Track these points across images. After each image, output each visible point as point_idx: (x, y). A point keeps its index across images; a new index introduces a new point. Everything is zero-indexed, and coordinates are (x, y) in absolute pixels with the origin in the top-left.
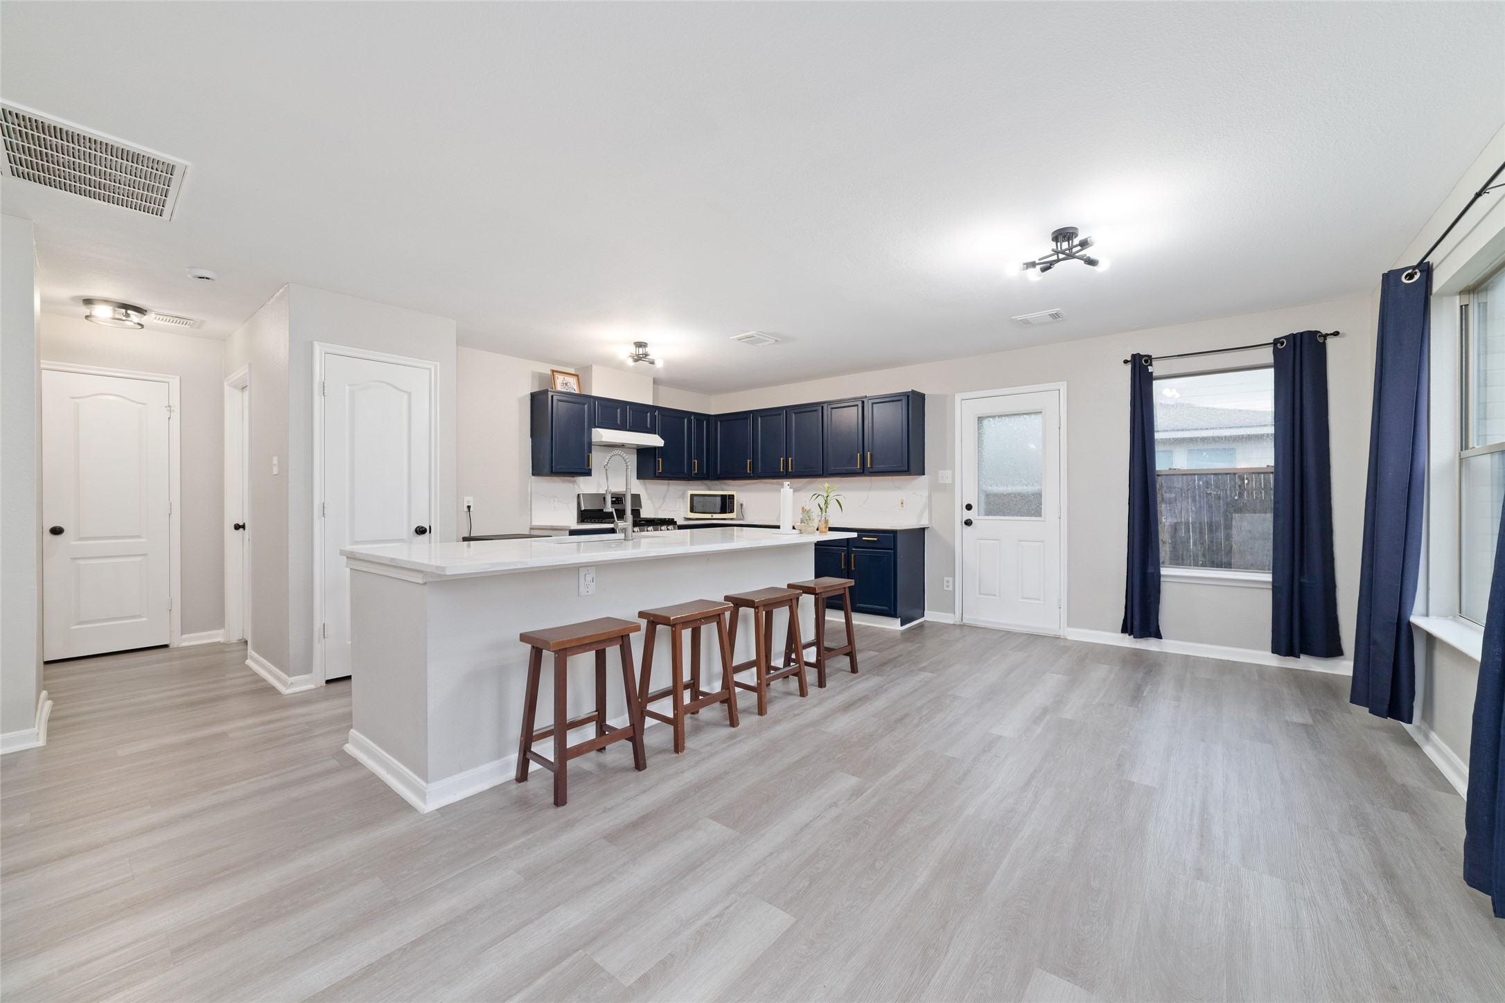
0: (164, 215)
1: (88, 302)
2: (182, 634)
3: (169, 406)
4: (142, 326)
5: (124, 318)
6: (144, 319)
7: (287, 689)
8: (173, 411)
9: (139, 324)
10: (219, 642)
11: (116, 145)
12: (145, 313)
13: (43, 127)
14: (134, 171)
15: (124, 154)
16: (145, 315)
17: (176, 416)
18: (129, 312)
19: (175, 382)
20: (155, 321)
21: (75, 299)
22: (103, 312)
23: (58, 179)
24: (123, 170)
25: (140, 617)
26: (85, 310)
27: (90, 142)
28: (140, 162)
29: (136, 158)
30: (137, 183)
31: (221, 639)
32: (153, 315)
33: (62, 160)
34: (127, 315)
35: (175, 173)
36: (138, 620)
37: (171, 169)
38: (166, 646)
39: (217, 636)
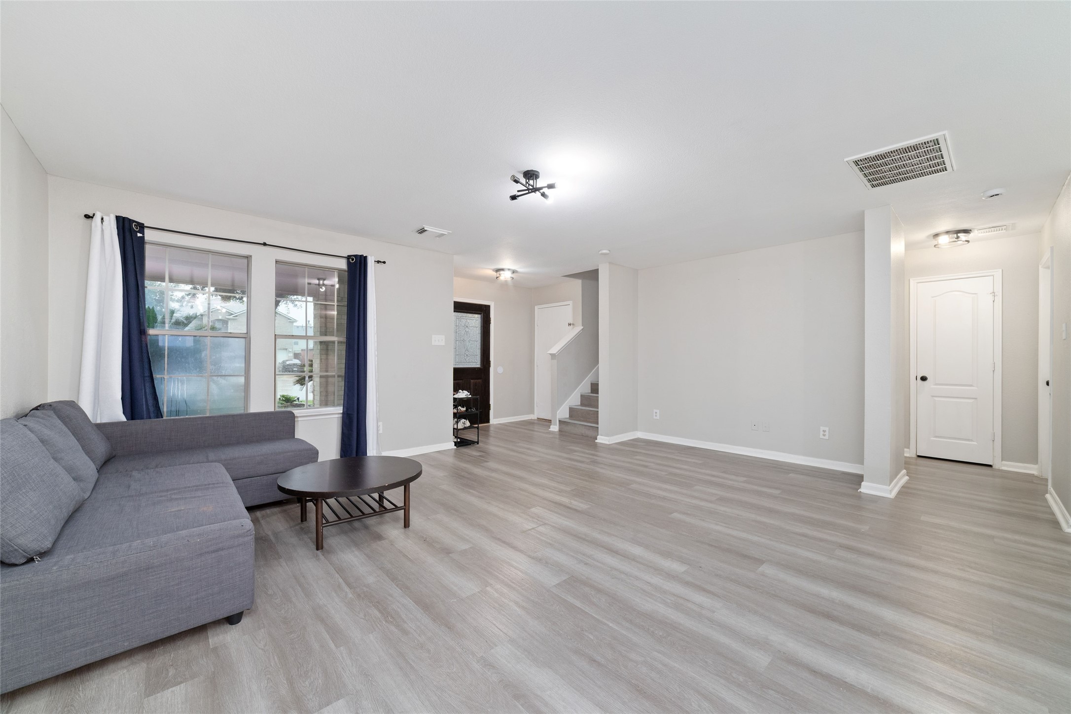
0: (948, 169)
1: (936, 235)
2: (1002, 461)
3: (993, 292)
4: (968, 241)
5: (957, 240)
6: (970, 237)
7: (1068, 528)
8: (997, 295)
9: (966, 241)
10: (1033, 474)
11: (904, 147)
12: (970, 232)
13: (872, 159)
14: (919, 155)
15: (906, 150)
16: (970, 233)
17: (999, 299)
18: (959, 235)
19: (998, 274)
20: (980, 235)
21: (928, 237)
22: (944, 240)
23: (889, 179)
24: (914, 158)
25: (972, 440)
26: (934, 242)
27: (892, 153)
28: (919, 148)
29: (915, 148)
30: (923, 160)
31: (1035, 473)
32: (976, 231)
33: (886, 169)
34: (958, 237)
35: (940, 142)
36: (971, 443)
37: (937, 142)
38: (990, 466)
39: (1031, 469)
